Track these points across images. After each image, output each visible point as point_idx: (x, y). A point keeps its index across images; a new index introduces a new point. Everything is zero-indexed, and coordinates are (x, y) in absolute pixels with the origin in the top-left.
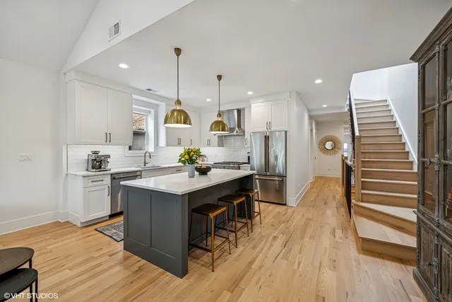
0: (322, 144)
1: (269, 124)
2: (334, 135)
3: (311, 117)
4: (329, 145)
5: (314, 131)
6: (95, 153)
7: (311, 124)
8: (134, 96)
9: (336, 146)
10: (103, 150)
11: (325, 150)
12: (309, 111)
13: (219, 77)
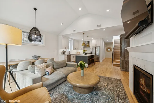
0: (107, 49)
1: (96, 45)
2: (110, 47)
3: (104, 43)
4: (109, 50)
5: (105, 46)
6: (64, 51)
7: (104, 44)
8: (69, 39)
9: (111, 50)
10: (65, 50)
11: (108, 51)
12: (104, 41)
13: (88, 36)
